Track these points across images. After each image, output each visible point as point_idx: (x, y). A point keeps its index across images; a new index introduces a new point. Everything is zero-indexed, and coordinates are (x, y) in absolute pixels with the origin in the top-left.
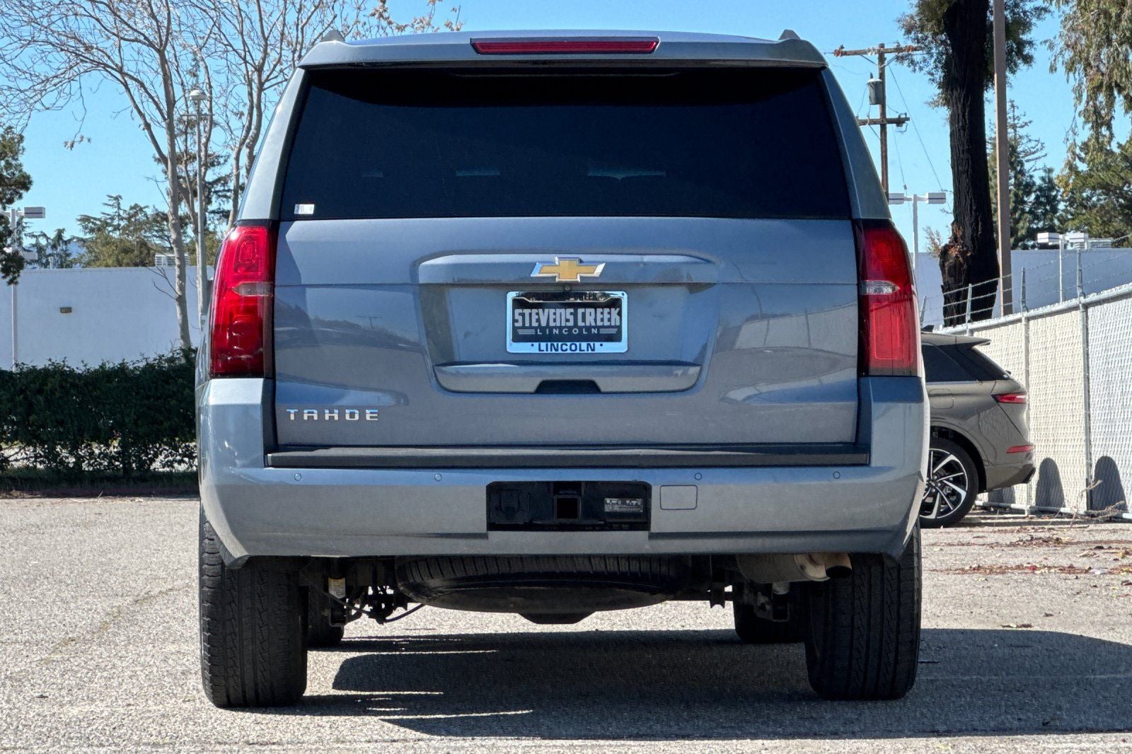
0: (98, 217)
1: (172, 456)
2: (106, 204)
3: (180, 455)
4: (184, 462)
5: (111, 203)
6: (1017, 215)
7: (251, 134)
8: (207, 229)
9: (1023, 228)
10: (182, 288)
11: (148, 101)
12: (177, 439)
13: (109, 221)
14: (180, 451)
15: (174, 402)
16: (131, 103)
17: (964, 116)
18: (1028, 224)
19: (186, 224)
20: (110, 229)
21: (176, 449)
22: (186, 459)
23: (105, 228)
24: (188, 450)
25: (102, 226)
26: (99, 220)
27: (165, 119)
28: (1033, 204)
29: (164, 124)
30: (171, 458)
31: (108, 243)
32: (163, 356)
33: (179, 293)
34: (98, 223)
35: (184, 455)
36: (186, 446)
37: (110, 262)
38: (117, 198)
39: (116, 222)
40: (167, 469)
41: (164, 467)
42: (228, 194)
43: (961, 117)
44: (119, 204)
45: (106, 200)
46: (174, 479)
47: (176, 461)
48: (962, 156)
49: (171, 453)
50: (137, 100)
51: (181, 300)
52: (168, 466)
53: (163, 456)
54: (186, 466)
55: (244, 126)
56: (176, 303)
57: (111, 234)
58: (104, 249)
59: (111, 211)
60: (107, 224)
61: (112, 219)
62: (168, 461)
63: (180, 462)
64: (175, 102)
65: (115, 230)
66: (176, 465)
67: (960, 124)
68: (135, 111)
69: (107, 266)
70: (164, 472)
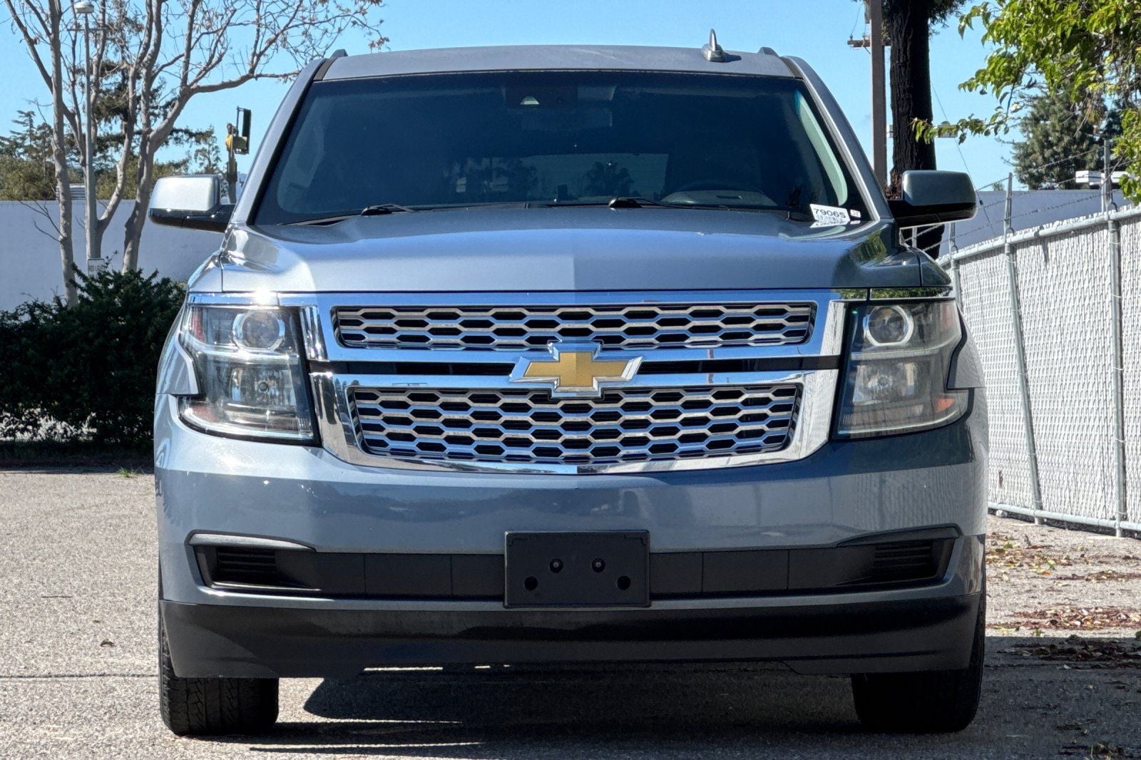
0: (7, 137)
1: (14, 424)
2: (17, 122)
3: (23, 423)
4: (28, 430)
5: (22, 120)
6: (1085, 146)
7: (149, 52)
8: (132, 153)
9: (1091, 161)
10: (68, 229)
11: (30, 12)
12: (20, 404)
13: (19, 141)
14: (23, 418)
15: (17, 363)
16: (10, 14)
17: (905, 52)
18: (1097, 156)
19: (107, 147)
20: (21, 150)
21: (19, 415)
22: (30, 428)
23: (14, 150)
24: (32, 418)
25: (11, 146)
26: (8, 140)
27: (48, 34)
28: (1105, 132)
29: (48, 39)
30: (13, 427)
31: (14, 169)
32: (7, 312)
33: (64, 234)
34: (6, 143)
35: (28, 423)
36: (30, 413)
37: (16, 192)
38: (29, 115)
39: (27, 143)
40: (8, 438)
41: (5, 436)
42: (156, 112)
43: (902, 53)
44: (31, 121)
45: (17, 116)
46: (16, 451)
47: (19, 430)
48: (902, 96)
49: (13, 420)
50: (18, 12)
51: (67, 243)
52: (10, 436)
53: (4, 423)
54: (30, 435)
55: (141, 42)
56: (61, 246)
57: (22, 156)
58: (9, 175)
59: (23, 129)
60: (18, 146)
61: (23, 139)
62: (10, 430)
63: (22, 431)
64: (61, 14)
65: (25, 152)
66: (18, 434)
67: (901, 61)
68: (16, 24)
69: (11, 197)
70: (6, 442)
